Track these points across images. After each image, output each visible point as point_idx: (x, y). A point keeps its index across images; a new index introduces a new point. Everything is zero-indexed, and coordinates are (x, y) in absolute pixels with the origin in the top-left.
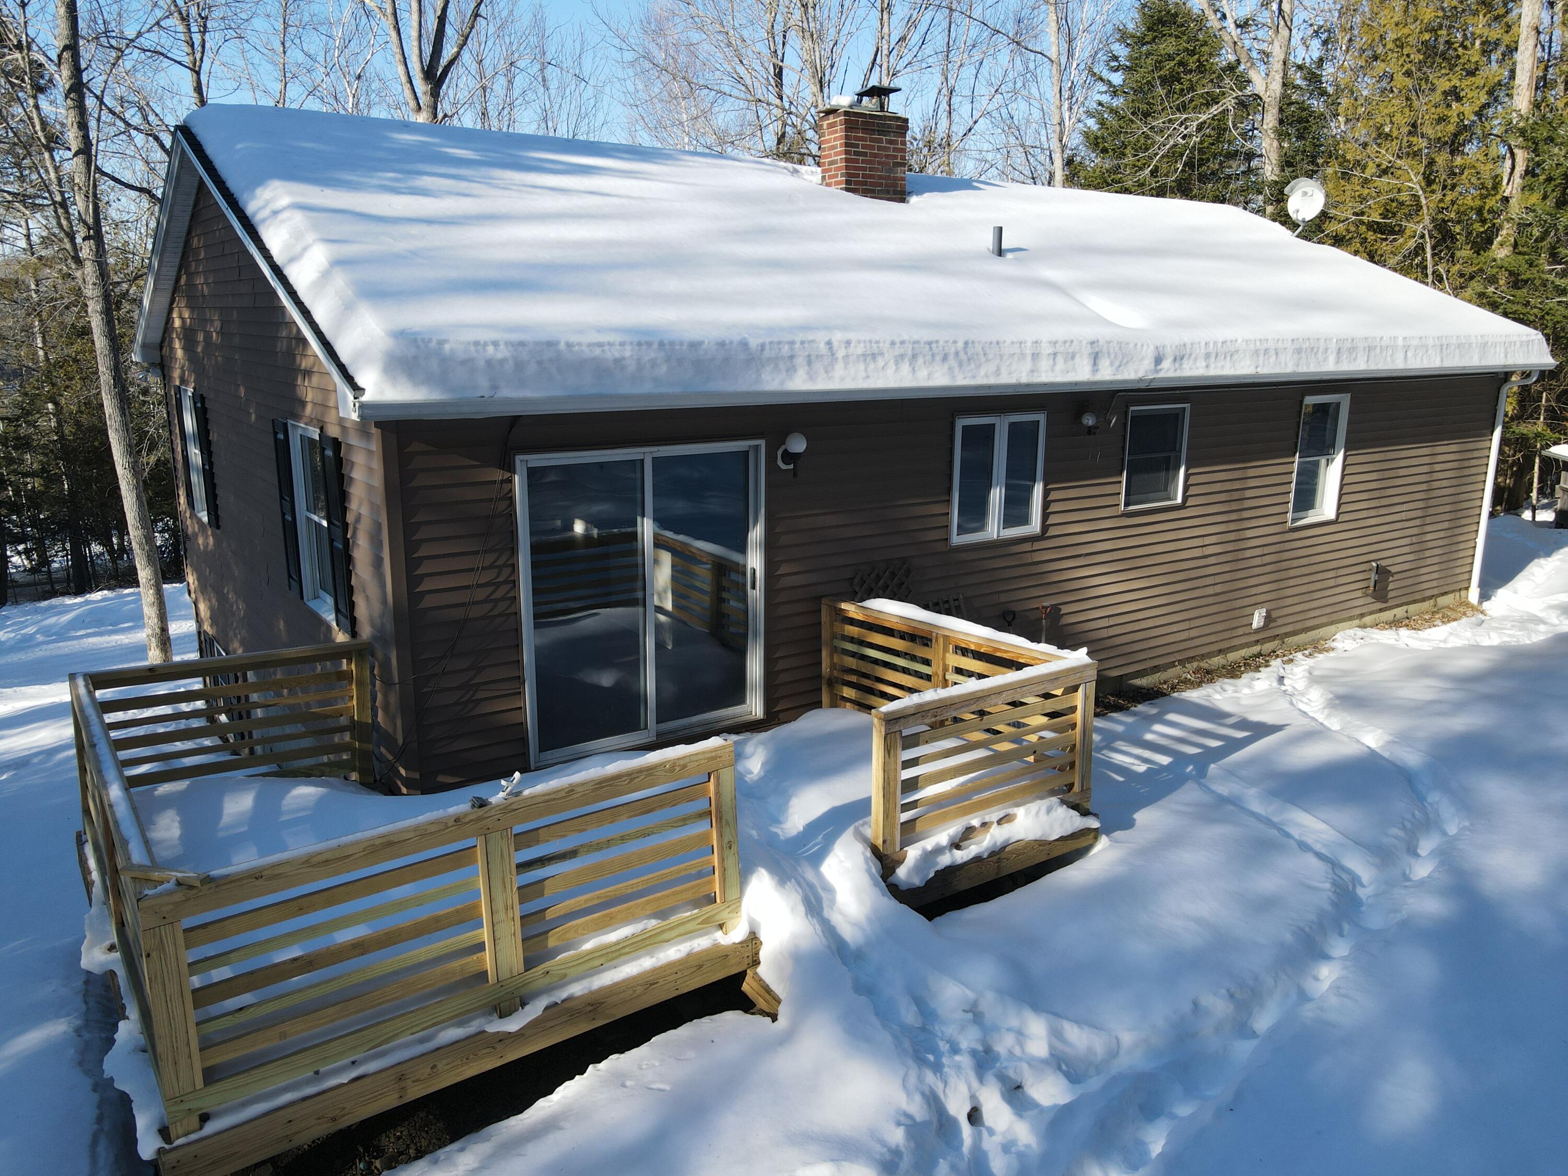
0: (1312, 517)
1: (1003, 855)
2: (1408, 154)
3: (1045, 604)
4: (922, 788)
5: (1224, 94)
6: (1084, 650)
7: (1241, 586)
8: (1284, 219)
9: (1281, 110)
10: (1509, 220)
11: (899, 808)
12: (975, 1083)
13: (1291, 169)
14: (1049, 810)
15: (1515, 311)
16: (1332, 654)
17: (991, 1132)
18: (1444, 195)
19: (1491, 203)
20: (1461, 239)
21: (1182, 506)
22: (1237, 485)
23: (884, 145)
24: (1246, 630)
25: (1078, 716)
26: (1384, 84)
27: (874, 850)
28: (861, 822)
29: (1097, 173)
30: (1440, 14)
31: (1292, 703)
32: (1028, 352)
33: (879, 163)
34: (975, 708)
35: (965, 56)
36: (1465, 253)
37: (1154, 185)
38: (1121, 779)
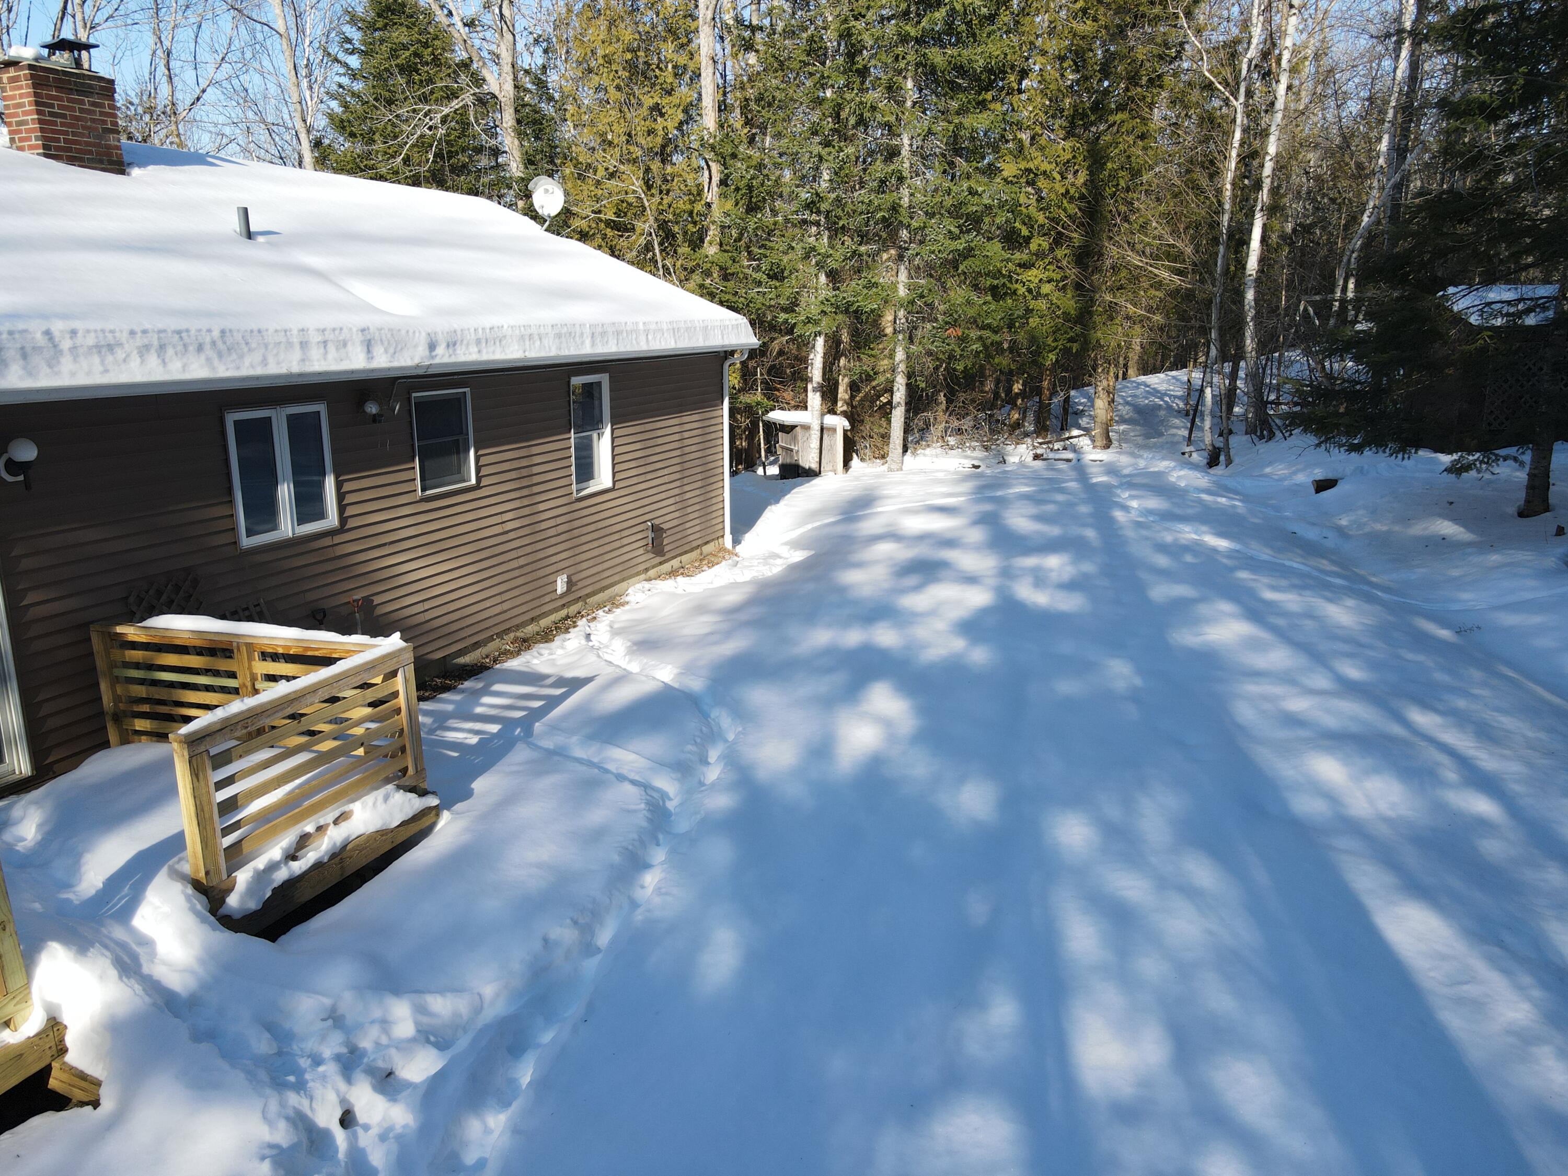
0: (593, 487)
1: (344, 855)
2: (629, 160)
3: (356, 597)
4: (245, 806)
5: (462, 89)
6: (397, 635)
7: (538, 557)
8: (532, 213)
9: (517, 111)
10: (714, 222)
11: (219, 833)
12: (342, 1085)
13: (533, 167)
14: (386, 798)
15: (727, 301)
16: (627, 607)
17: (366, 1128)
18: (662, 199)
19: (699, 207)
20: (680, 237)
21: (478, 487)
22: (524, 463)
23: (87, 107)
24: (553, 596)
25: (401, 700)
26: (601, 95)
27: (197, 885)
28: (175, 859)
29: (349, 158)
30: (637, 36)
31: (599, 656)
32: (295, 340)
33: (84, 127)
34: (289, 711)
35: (179, 17)
36: (684, 249)
37: (408, 174)
38: (456, 754)
